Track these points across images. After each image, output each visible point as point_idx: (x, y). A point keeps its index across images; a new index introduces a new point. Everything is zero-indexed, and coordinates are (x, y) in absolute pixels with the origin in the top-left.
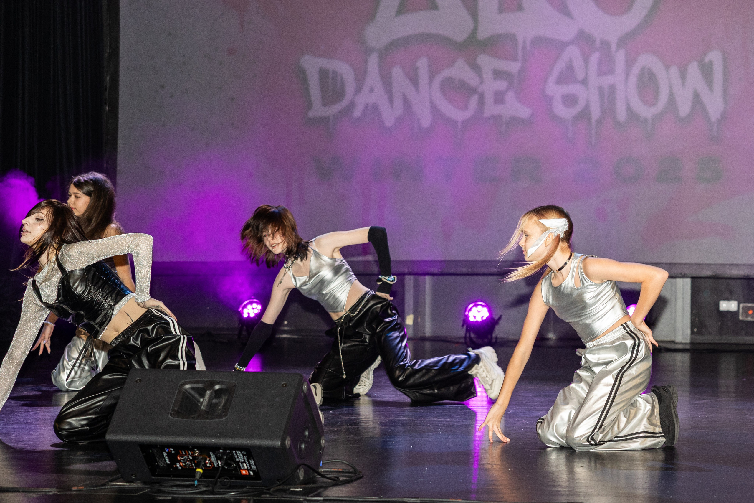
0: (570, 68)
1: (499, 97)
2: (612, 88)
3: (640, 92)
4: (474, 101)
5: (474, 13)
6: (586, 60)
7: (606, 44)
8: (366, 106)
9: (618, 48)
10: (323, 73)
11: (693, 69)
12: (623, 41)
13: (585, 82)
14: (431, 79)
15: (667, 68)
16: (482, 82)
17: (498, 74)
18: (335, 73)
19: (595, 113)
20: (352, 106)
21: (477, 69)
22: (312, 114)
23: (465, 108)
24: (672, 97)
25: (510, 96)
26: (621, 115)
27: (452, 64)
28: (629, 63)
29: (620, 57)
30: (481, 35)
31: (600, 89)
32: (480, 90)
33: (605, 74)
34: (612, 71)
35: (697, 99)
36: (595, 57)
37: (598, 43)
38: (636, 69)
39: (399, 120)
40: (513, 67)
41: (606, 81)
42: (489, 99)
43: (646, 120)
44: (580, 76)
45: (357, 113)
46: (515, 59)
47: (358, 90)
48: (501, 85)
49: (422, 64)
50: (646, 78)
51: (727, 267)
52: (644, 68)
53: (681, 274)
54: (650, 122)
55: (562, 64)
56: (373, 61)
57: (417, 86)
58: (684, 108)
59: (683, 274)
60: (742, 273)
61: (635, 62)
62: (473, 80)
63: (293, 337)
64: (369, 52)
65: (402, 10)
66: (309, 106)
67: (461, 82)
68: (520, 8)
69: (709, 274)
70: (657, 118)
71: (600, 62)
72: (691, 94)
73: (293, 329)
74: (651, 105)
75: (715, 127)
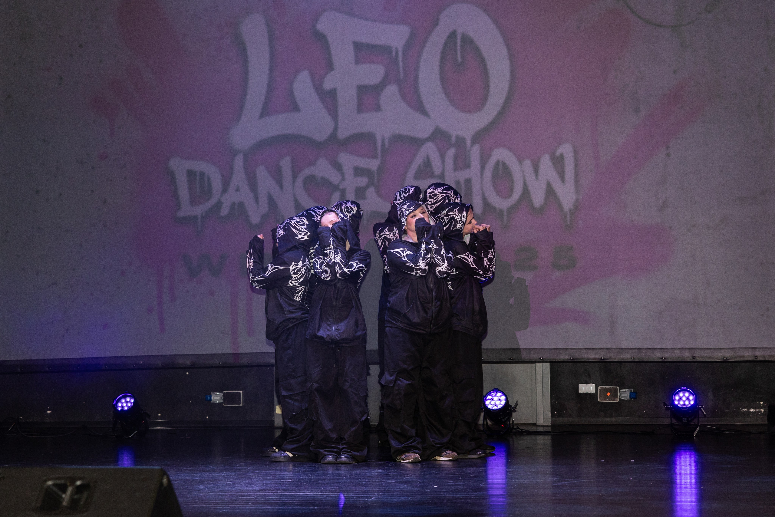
0: (427, 164)
1: (360, 194)
2: (468, 182)
3: (495, 186)
4: (336, 197)
5: (334, 114)
6: (443, 157)
7: (461, 141)
8: (233, 204)
9: (473, 144)
10: (191, 174)
11: (546, 162)
12: (477, 137)
13: (442, 177)
14: (295, 176)
15: (521, 162)
16: (343, 179)
17: (359, 172)
18: (202, 175)
20: (219, 204)
21: (338, 167)
22: (180, 214)
24: (526, 190)
25: (371, 192)
26: (478, 207)
27: (314, 163)
28: (484, 159)
29: (475, 152)
30: (342, 135)
31: (457, 183)
32: (342, 186)
33: (461, 169)
34: (468, 166)
35: (550, 190)
36: (451, 152)
37: (453, 140)
38: (491, 164)
39: (264, 217)
40: (373, 164)
41: (462, 175)
42: (350, 195)
43: (501, 211)
44: (437, 171)
45: (225, 211)
46: (375, 157)
47: (225, 190)
48: (362, 181)
49: (286, 164)
50: (501, 171)
51: (584, 351)
52: (498, 162)
53: (540, 359)
54: (505, 214)
55: (419, 160)
56: (239, 162)
57: (280, 184)
58: (538, 200)
59: (542, 358)
60: (598, 357)
61: (489, 156)
62: (334, 177)
63: (167, 428)
64: (234, 153)
65: (265, 112)
66: (178, 206)
67: (324, 180)
68: (378, 108)
69: (567, 357)
70: (512, 209)
71: (456, 158)
72: (544, 186)
73: (166, 421)
74: (506, 198)
75: (568, 217)
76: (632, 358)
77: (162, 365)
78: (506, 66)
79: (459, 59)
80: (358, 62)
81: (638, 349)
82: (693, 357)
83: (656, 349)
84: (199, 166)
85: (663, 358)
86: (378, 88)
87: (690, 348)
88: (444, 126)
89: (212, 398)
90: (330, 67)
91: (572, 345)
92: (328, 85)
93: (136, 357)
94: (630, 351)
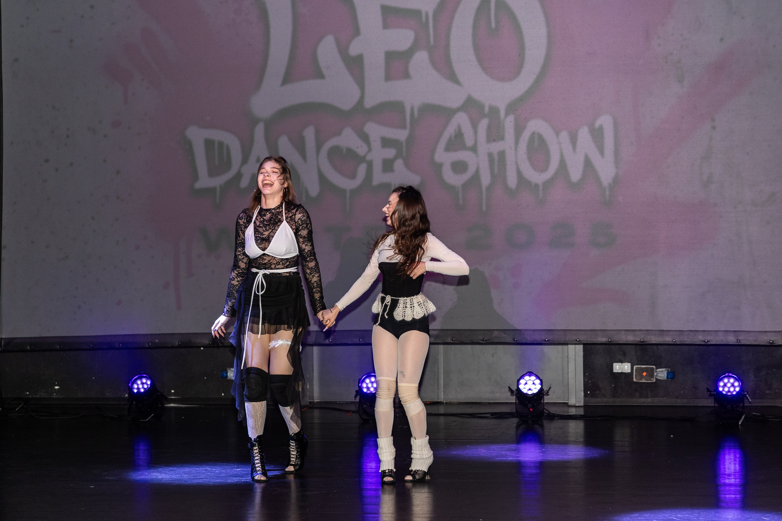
0: (459, 135)
1: (388, 166)
2: (502, 154)
3: (530, 158)
4: (362, 170)
5: (360, 81)
6: (475, 126)
7: (494, 111)
9: (507, 115)
10: (209, 144)
11: (584, 134)
12: (512, 108)
13: (474, 149)
14: (319, 148)
15: (557, 134)
16: (370, 150)
17: (386, 142)
18: (221, 144)
19: (486, 179)
20: (239, 176)
21: (365, 138)
22: (198, 185)
23: (353, 176)
24: (563, 163)
25: (399, 164)
26: (512, 181)
27: (339, 133)
28: (519, 130)
29: (509, 123)
30: (369, 103)
31: (490, 155)
32: (368, 158)
33: (494, 141)
34: (502, 138)
35: (588, 163)
36: (484, 123)
37: (487, 109)
38: (526, 135)
40: (402, 135)
41: (496, 147)
42: (377, 166)
43: (537, 185)
44: (469, 143)
45: (245, 183)
46: (404, 127)
47: (245, 160)
48: (391, 153)
49: (309, 134)
50: (536, 143)
51: (623, 332)
52: (534, 133)
53: (577, 341)
54: (541, 188)
55: (450, 131)
56: (259, 131)
57: (304, 156)
58: (575, 174)
59: (578, 340)
60: (638, 339)
61: (525, 128)
62: (361, 149)
63: (181, 406)
64: (255, 121)
65: (288, 79)
66: (196, 177)
67: (349, 150)
68: (406, 75)
69: (604, 340)
70: (548, 184)
71: (489, 128)
72: (582, 159)
73: (180, 397)
74: (542, 171)
75: (607, 193)
76: (673, 341)
77: (179, 343)
78: (543, 31)
79: (493, 25)
80: (386, 26)
81: (680, 331)
82: (738, 340)
83: (698, 331)
84: (217, 135)
85: (706, 341)
86: (407, 54)
87: (735, 331)
88: (477, 96)
89: (228, 374)
90: (357, 32)
91: (610, 326)
92: (354, 50)
93: (152, 335)
94: (671, 333)
